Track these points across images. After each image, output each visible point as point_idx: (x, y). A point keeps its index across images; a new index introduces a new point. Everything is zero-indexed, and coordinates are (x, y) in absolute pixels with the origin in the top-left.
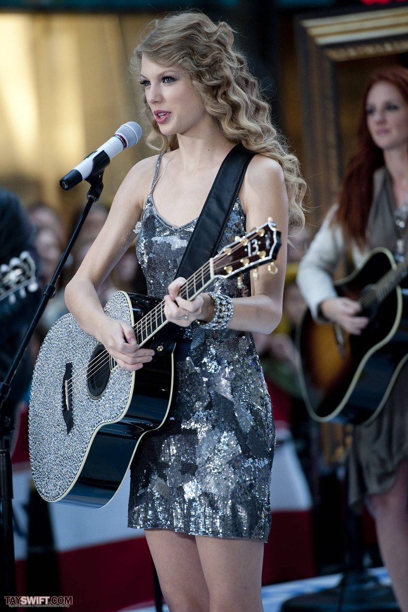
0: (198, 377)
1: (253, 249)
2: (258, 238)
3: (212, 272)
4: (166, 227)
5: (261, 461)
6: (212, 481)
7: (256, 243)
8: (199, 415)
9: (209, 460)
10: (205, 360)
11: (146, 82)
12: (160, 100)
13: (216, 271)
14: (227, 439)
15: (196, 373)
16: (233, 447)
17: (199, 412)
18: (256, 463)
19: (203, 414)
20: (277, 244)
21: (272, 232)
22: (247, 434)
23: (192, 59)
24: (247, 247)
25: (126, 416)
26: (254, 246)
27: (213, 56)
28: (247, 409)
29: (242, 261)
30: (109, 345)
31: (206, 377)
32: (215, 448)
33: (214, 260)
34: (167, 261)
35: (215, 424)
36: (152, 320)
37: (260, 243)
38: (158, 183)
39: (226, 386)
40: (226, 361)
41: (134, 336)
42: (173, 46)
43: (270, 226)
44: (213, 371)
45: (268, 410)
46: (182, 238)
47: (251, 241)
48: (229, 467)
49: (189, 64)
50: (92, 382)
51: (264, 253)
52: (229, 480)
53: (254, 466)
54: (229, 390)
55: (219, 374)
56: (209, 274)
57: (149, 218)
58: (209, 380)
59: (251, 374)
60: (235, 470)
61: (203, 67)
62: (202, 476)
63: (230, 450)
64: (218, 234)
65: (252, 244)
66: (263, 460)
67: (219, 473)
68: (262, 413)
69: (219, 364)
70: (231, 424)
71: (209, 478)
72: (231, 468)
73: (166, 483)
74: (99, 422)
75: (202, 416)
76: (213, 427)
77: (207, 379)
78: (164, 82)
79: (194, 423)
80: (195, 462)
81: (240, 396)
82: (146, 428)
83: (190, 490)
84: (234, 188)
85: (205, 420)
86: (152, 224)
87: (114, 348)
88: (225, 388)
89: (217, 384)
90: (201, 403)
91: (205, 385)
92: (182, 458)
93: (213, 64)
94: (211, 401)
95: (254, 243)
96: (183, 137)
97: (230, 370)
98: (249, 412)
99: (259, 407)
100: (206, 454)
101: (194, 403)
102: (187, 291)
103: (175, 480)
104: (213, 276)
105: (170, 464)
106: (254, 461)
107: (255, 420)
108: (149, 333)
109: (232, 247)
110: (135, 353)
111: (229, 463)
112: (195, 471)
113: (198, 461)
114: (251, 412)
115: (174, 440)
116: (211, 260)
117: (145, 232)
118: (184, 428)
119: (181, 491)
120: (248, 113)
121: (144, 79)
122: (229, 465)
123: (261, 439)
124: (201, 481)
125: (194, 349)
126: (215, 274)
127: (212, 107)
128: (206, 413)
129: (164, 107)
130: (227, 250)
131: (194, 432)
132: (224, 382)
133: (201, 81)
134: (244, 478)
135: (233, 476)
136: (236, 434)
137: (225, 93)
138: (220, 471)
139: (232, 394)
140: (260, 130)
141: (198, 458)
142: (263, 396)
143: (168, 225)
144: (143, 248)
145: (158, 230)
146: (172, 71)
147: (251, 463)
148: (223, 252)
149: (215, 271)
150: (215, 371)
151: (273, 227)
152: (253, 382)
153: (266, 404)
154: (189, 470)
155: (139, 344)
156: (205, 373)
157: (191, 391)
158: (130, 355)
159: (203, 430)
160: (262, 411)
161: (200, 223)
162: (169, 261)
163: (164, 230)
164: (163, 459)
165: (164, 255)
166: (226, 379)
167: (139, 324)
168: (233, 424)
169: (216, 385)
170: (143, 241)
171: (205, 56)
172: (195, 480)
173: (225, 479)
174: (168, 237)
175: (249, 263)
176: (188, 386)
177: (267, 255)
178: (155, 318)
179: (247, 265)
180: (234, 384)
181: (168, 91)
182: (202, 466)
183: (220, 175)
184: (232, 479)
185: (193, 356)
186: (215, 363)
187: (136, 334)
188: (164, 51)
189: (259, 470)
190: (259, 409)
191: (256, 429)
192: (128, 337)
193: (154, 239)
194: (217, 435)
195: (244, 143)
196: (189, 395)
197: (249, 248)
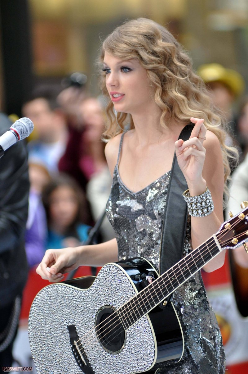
11: (107, 70)
12: (117, 85)
13: (223, 245)
24: (246, 220)
29: (247, 233)
33: (217, 235)
34: (128, 221)
45: (217, 341)
50: (106, 342)
56: (217, 247)
57: (115, 185)
78: (121, 71)
104: (221, 249)
109: (230, 223)
117: (112, 197)
126: (222, 247)
129: (120, 91)
148: (224, 228)
149: (221, 245)
160: (211, 343)
162: (130, 221)
165: (127, 216)
170: (110, 204)
174: (129, 201)
181: (125, 79)
190: (208, 342)
193: (118, 202)
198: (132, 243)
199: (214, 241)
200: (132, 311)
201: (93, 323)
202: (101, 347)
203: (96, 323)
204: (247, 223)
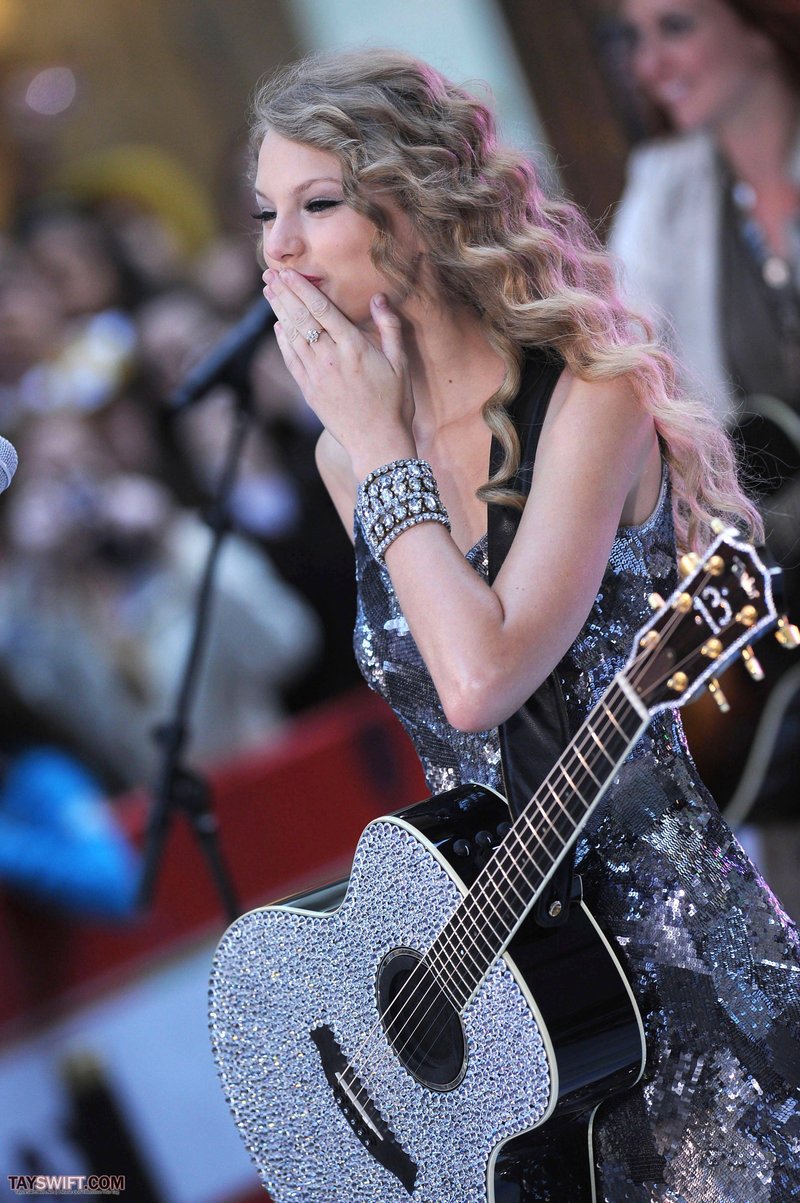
1: (718, 613)
2: (715, 581)
3: (637, 705)
7: (716, 594)
12: (296, 250)
13: (649, 700)
20: (773, 578)
21: (744, 556)
22: (763, 1044)
24: (695, 613)
26: (715, 604)
28: (748, 982)
29: (704, 651)
31: (625, 935)
33: (627, 675)
37: (725, 592)
39: (682, 942)
40: (663, 882)
43: (731, 543)
44: (640, 916)
47: (700, 596)
48: (744, 1136)
51: (750, 612)
52: (754, 1168)
54: (690, 948)
55: (657, 919)
56: (633, 711)
57: (366, 569)
58: (634, 940)
59: (733, 895)
60: (760, 1139)
62: (684, 1177)
65: (708, 602)
67: (723, 1157)
68: (791, 977)
69: (646, 893)
70: (715, 1032)
71: (702, 1177)
72: (750, 1136)
77: (628, 940)
80: (654, 1151)
81: (724, 955)
86: (377, 584)
88: (680, 948)
89: (657, 945)
91: (627, 956)
94: (653, 990)
95: (711, 597)
97: (679, 901)
98: (755, 988)
99: (778, 965)
104: (646, 715)
107: (777, 1005)
109: (658, 627)
111: (741, 1124)
112: (662, 1171)
113: (660, 1144)
114: (761, 986)
116: (620, 678)
117: (366, 610)
122: (743, 1129)
124: (685, 1191)
126: (648, 706)
130: (647, 639)
132: (671, 934)
134: (788, 1151)
135: (759, 1154)
136: (735, 1053)
138: (724, 1152)
139: (700, 956)
141: (657, 1138)
142: (780, 935)
144: (370, 654)
148: (641, 649)
149: (643, 700)
150: (646, 913)
151: (742, 542)
152: (744, 911)
153: (795, 949)
154: (648, 1171)
156: (620, 927)
160: (788, 971)
166: (675, 924)
168: (722, 1029)
169: (655, 948)
170: (366, 635)
172: (668, 1192)
173: (743, 1166)
175: (724, 651)
177: (762, 613)
178: (524, 856)
179: (721, 658)
180: (699, 932)
182: (674, 1155)
184: (759, 1161)
190: (779, 971)
191: (785, 1026)
193: (389, 626)
197: (705, 612)
198: (462, 739)
199: (622, 695)
200: (462, 952)
201: (375, 1010)
202: (410, 1077)
203: (381, 1008)
204: (703, 618)
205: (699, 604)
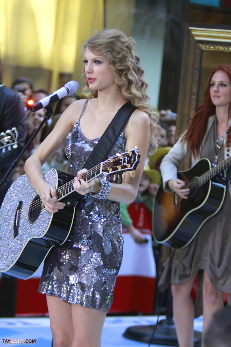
0: (87, 221)
1: (124, 162)
2: (128, 156)
3: (101, 170)
4: (83, 139)
5: (112, 271)
6: (85, 277)
7: (127, 159)
8: (83, 242)
9: (85, 265)
10: (92, 213)
11: (86, 61)
12: (91, 72)
13: (103, 170)
14: (96, 256)
15: (86, 219)
16: (98, 261)
17: (84, 240)
18: (109, 271)
19: (86, 241)
20: (137, 161)
21: (136, 155)
22: (107, 255)
23: (112, 54)
24: (121, 160)
25: (45, 235)
26: (125, 160)
27: (123, 54)
28: (110, 243)
29: (117, 167)
30: (42, 197)
31: (91, 222)
32: (89, 260)
35: (91, 248)
36: (67, 188)
37: (128, 159)
38: (84, 114)
39: (101, 229)
40: (103, 215)
41: (56, 195)
42: (103, 46)
43: (135, 151)
44: (95, 220)
45: (121, 244)
46: (90, 146)
47: (124, 157)
48: (95, 271)
49: (110, 56)
50: (31, 214)
51: (130, 165)
52: (93, 278)
53: (108, 273)
54: (102, 231)
55: (98, 222)
56: (100, 170)
57: (75, 132)
58: (92, 224)
59: (115, 224)
60: (97, 273)
61: (117, 59)
62: (80, 273)
63: (96, 262)
64: (110, 148)
65: (124, 159)
66: (114, 270)
67: (89, 273)
68: (117, 246)
69: (99, 216)
70: (99, 249)
71: (83, 275)
72: (96, 272)
73: (61, 273)
74: (31, 236)
75: (85, 242)
76: (90, 249)
77: (91, 223)
78: (95, 63)
79: (80, 245)
80: (77, 266)
81: (107, 235)
82: (55, 243)
83: (73, 279)
84: (123, 125)
85: (86, 244)
86: (76, 135)
87: (45, 199)
88: (100, 230)
89: (96, 227)
90: (86, 235)
91: (89, 226)
92: (71, 262)
93: (122, 58)
94: (91, 235)
95: (125, 159)
96: (100, 92)
97: (104, 221)
98: (110, 244)
99: (116, 242)
100: (84, 262)
101: (82, 234)
102: (87, 177)
103: (66, 273)
104: (101, 172)
105: (65, 264)
106: (108, 270)
107: (113, 249)
108: (64, 195)
109: (114, 158)
110: (55, 204)
111: (95, 269)
112: (77, 270)
113: (79, 265)
114: (111, 245)
115: (69, 252)
116: (102, 163)
117: (72, 139)
118: (75, 247)
119: (68, 279)
120: (137, 86)
121: (85, 59)
122: (95, 270)
123: (114, 259)
124: (79, 276)
125: (87, 206)
126: (103, 171)
127: (118, 80)
128: (88, 241)
130: (111, 159)
131: (80, 250)
132: (100, 226)
133: (114, 66)
134: (101, 278)
135: (96, 276)
136: (101, 255)
137: (126, 74)
138: (90, 272)
139: (103, 233)
140: (141, 96)
141: (79, 264)
142: (119, 237)
143: (85, 138)
144: (70, 148)
145: (79, 139)
146: (100, 58)
147: (107, 271)
148: (109, 160)
149: (103, 169)
150: (96, 219)
151: (137, 152)
152: (115, 229)
153: (120, 241)
154: (74, 269)
155: (58, 199)
156: (90, 220)
157: (82, 228)
158: (52, 204)
159: (84, 250)
160: (117, 245)
161: (102, 140)
162: (82, 157)
163: (82, 140)
164: (61, 260)
165: (80, 153)
166: (101, 225)
167: (60, 188)
168: (101, 249)
170: (70, 144)
171: (119, 53)
172: (76, 275)
173: (92, 277)
174: (84, 144)
175: (121, 169)
176: (80, 225)
177: (131, 166)
178: (68, 187)
179: (120, 170)
180: (105, 228)
181: (97, 68)
182: (81, 268)
183: (116, 116)
184: (95, 277)
185: (86, 210)
186: (97, 215)
187: (57, 194)
188: (98, 47)
189: (111, 276)
190: (116, 243)
191: (112, 254)
192: (52, 195)
193: (76, 144)
194: (91, 254)
195: (132, 102)
196: (80, 230)
197: (123, 161)
199: (100, 166)
204: (122, 161)
205: (123, 159)
